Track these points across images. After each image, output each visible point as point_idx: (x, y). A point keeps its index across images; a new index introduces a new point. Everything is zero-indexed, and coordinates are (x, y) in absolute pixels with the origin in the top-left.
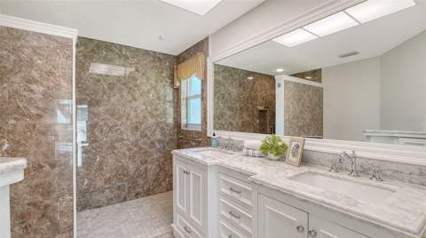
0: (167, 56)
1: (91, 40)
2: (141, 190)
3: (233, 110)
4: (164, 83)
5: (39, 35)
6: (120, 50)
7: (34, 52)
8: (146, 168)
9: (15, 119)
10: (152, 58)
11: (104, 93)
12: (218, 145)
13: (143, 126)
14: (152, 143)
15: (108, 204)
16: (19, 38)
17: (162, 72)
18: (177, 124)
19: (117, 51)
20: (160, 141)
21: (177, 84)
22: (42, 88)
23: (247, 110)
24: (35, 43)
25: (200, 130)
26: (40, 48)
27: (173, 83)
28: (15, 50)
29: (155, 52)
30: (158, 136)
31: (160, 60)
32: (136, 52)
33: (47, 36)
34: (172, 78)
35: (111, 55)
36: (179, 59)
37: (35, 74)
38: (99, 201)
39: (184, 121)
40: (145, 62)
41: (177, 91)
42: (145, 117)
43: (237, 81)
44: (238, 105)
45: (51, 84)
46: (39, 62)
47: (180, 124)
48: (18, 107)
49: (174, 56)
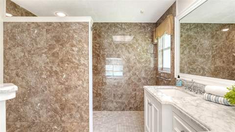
0: (149, 24)
1: (107, 23)
2: (132, 106)
3: (205, 57)
4: (148, 42)
5: (75, 23)
6: (122, 26)
7: (74, 31)
8: (136, 94)
9: (68, 64)
10: (139, 27)
11: (113, 50)
12: (182, 85)
13: (134, 69)
14: (140, 79)
15: (115, 110)
16: (68, 27)
17: (146, 35)
18: (156, 68)
19: (120, 26)
20: (144, 78)
21: (156, 41)
22: (77, 49)
23: (221, 56)
24: (74, 28)
25: (170, 72)
26: (76, 29)
27: (153, 41)
28: (67, 32)
29: (141, 23)
30: (143, 75)
31: (144, 27)
32: (130, 25)
33: (79, 23)
34: (152, 37)
35: (117, 29)
36: (157, 25)
37: (74, 42)
38: (111, 107)
39: (160, 66)
40: (135, 30)
41: (156, 45)
42: (135, 63)
43: (209, 34)
44: (210, 53)
45: (80, 47)
46: (76, 36)
47: (158, 68)
48: (68, 58)
49: (154, 23)
